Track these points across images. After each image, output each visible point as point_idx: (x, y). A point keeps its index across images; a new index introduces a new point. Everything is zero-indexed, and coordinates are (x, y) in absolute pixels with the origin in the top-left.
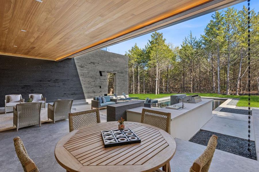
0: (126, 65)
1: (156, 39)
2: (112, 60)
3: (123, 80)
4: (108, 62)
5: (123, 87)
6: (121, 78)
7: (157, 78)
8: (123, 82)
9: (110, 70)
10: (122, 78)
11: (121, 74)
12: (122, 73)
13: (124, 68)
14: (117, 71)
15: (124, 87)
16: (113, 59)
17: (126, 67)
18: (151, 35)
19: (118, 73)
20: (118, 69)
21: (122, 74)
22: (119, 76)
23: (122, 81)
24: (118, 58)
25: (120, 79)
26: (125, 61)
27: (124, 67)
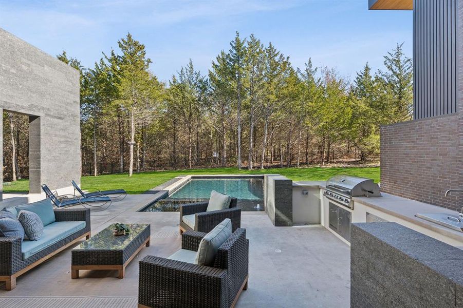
0: (72, 95)
1: (132, 55)
2: (24, 67)
3: (63, 140)
4: (5, 71)
5: (64, 163)
6: (58, 133)
7: (133, 140)
8: (63, 145)
9: (14, 102)
10: (62, 133)
11: (56, 121)
12: (60, 118)
13: (67, 104)
14: (43, 109)
15: (67, 162)
16: (29, 65)
17: (72, 102)
18: (119, 43)
19: (47, 115)
20: (46, 104)
21: (60, 121)
22: (52, 126)
23: (61, 142)
24: (46, 68)
25: (56, 136)
26: (71, 84)
27: (68, 101)
